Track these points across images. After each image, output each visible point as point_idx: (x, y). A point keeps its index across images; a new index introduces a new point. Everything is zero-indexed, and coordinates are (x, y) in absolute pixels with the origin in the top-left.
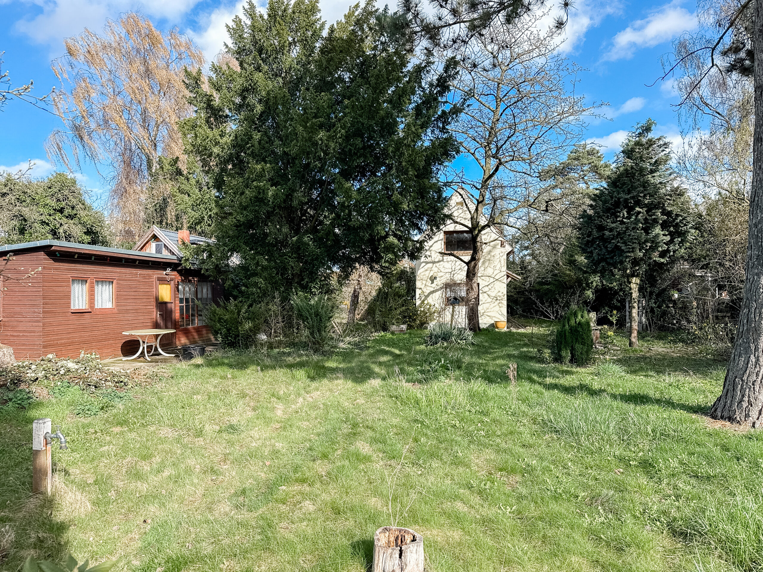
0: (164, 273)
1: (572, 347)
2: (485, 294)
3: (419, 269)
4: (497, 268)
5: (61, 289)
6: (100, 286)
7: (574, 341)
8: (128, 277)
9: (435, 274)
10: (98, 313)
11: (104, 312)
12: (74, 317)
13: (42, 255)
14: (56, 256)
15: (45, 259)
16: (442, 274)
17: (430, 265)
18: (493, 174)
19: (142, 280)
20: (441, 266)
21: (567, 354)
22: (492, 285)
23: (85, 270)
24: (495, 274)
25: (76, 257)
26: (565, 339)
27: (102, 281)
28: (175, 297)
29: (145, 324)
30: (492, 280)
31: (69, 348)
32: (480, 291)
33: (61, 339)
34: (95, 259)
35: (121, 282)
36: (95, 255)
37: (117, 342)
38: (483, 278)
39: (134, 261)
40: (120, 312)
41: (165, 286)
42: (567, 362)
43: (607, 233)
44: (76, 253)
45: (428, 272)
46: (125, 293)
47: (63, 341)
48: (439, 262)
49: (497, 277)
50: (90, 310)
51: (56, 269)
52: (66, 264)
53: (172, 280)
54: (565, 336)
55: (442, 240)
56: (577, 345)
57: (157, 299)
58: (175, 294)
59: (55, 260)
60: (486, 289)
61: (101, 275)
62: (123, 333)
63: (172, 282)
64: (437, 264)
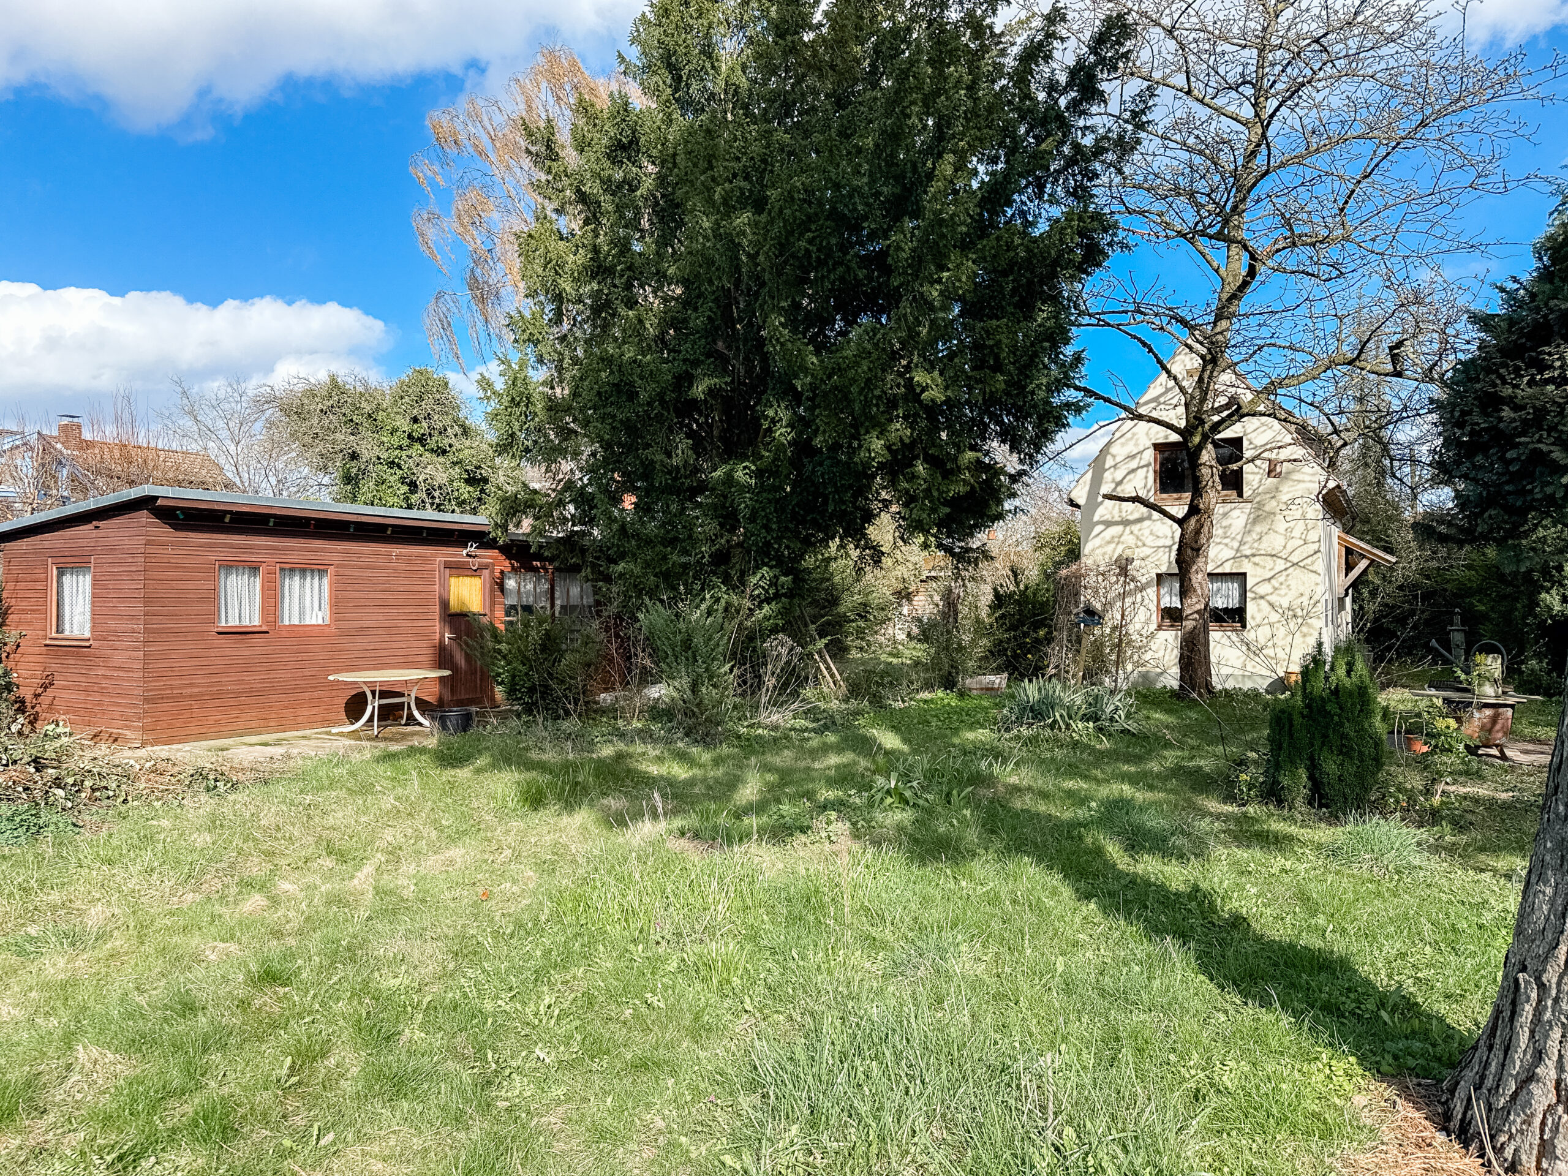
0: (465, 552)
1: (1311, 758)
2: (1262, 602)
3: (1086, 542)
4: (1296, 533)
5: (190, 585)
6: (297, 578)
7: (1317, 743)
8: (365, 560)
9: (1128, 553)
10: (284, 634)
11: (303, 634)
12: (223, 641)
13: (144, 517)
14: (177, 518)
15: (152, 525)
16: (1147, 551)
17: (1116, 530)
18: (1245, 284)
19: (403, 566)
20: (1147, 532)
21: (1298, 781)
22: (1282, 579)
23: (252, 547)
24: (1289, 548)
25: (227, 520)
26: (1291, 736)
27: (303, 571)
28: (493, 604)
29: (410, 659)
30: (1281, 565)
31: (211, 703)
32: (1249, 594)
33: (192, 685)
34: (275, 524)
35: (347, 571)
36: (275, 516)
37: (334, 693)
38: (1256, 559)
39: (382, 528)
40: (342, 633)
41: (467, 580)
42: (1299, 802)
43: (1506, 413)
44: (226, 512)
45: (1113, 545)
46: (357, 595)
47: (196, 690)
48: (1139, 520)
49: (1295, 558)
50: (264, 628)
51: (181, 545)
52: (200, 535)
53: (484, 567)
54: (1291, 725)
55: (1148, 465)
56: (1325, 753)
57: (445, 604)
58: (493, 597)
59: (177, 527)
60: (1263, 589)
61: (295, 557)
62: (331, 678)
63: (486, 572)
64: (1135, 528)
